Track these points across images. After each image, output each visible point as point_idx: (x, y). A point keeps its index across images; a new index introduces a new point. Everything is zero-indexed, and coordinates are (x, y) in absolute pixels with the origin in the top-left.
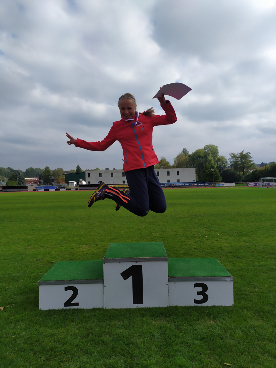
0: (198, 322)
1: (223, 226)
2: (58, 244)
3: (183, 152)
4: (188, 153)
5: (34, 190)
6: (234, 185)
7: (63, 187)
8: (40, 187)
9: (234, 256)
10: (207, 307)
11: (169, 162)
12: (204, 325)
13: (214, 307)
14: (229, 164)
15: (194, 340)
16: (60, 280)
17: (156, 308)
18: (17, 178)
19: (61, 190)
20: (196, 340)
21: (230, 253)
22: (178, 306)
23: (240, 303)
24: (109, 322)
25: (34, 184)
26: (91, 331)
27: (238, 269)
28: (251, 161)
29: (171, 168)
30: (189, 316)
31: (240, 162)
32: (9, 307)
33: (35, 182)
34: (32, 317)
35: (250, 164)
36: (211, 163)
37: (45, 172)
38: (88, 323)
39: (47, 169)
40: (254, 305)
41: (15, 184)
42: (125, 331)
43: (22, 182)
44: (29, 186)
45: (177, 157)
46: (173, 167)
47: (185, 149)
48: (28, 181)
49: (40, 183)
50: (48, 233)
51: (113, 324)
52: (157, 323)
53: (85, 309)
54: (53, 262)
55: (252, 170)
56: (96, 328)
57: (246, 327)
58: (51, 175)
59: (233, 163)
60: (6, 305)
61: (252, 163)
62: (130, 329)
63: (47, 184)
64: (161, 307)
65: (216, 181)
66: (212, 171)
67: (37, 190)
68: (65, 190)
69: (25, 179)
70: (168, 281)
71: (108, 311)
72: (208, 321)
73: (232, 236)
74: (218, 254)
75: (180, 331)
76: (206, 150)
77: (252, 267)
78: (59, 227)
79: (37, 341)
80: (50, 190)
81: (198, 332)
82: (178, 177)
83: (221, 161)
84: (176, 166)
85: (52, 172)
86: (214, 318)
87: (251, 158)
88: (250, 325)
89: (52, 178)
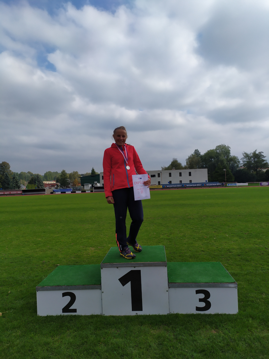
0: (198, 332)
1: (233, 227)
2: (66, 247)
3: (195, 152)
4: (200, 154)
5: (52, 193)
6: (248, 185)
7: (78, 190)
8: (57, 190)
9: (242, 259)
10: (210, 315)
11: (181, 163)
12: (205, 335)
13: (217, 315)
14: (242, 164)
15: (193, 352)
16: (57, 286)
17: (155, 315)
18: (36, 182)
19: (77, 192)
20: (195, 352)
21: (238, 256)
22: (179, 314)
23: (245, 311)
24: (106, 331)
25: (52, 188)
26: (86, 340)
27: (246, 273)
28: (264, 161)
29: (183, 169)
30: (190, 324)
31: (253, 162)
32: (8, 313)
33: (53, 185)
34: (29, 324)
35: (263, 163)
36: (223, 164)
37: (61, 176)
38: (84, 331)
39: (64, 173)
40: (260, 314)
41: (34, 187)
42: (121, 340)
43: (41, 185)
44: (47, 188)
45: (189, 158)
46: (185, 168)
47: (197, 149)
48: (46, 184)
49: (57, 186)
50: (58, 235)
51: (110, 332)
52: (155, 332)
53: (83, 316)
54: (58, 265)
55: (266, 170)
56: (92, 337)
57: (250, 339)
58: (68, 178)
59: (246, 163)
60: (6, 310)
61: (265, 162)
62: (126, 339)
63: (63, 187)
64: (161, 314)
65: (229, 180)
66: (225, 171)
67: (54, 193)
68: (80, 192)
69: (44, 182)
70: (168, 287)
71: (106, 318)
72: (210, 330)
73: (242, 237)
74: (225, 257)
75: (178, 341)
76: (218, 151)
77: (261, 271)
78: (69, 229)
79: (30, 350)
80: (67, 192)
81: (198, 343)
82: (190, 178)
83: (233, 161)
84: (188, 167)
85: (68, 176)
86: (217, 328)
87: (264, 157)
88: (254, 337)
89: (68, 181)
